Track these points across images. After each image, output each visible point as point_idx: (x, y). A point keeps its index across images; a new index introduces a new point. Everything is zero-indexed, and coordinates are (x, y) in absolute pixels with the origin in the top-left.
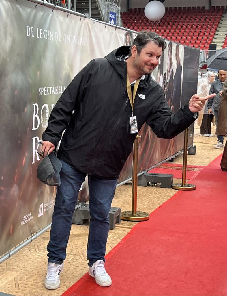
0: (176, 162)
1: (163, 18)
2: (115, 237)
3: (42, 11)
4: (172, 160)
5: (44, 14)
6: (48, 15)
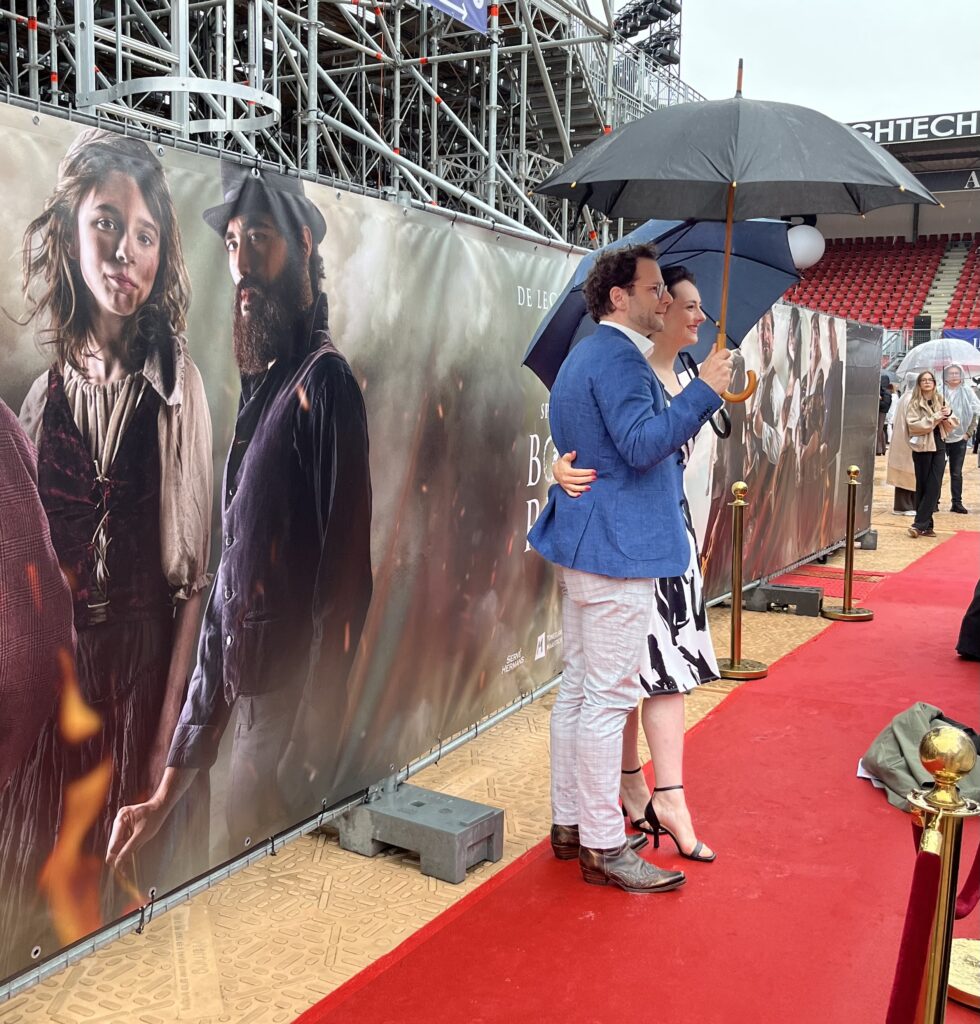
0: (832, 562)
3: (547, 256)
4: (824, 560)
5: (551, 262)
6: (559, 264)
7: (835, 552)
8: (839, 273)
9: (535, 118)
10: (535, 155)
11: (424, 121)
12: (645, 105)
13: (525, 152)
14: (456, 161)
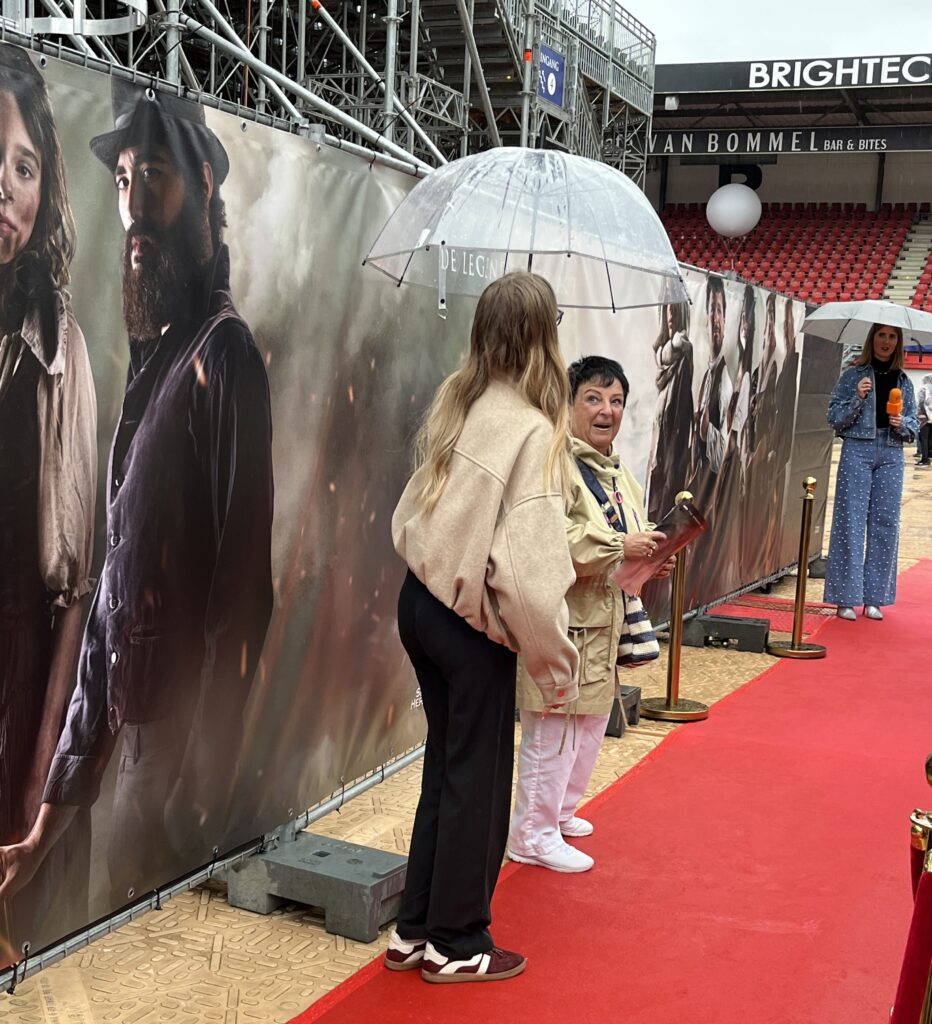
0: (776, 593)
1: (754, 231)
4: (767, 589)
7: (781, 581)
8: (787, 246)
10: (428, 79)
12: (562, 24)
13: (417, 76)
14: (329, 83)
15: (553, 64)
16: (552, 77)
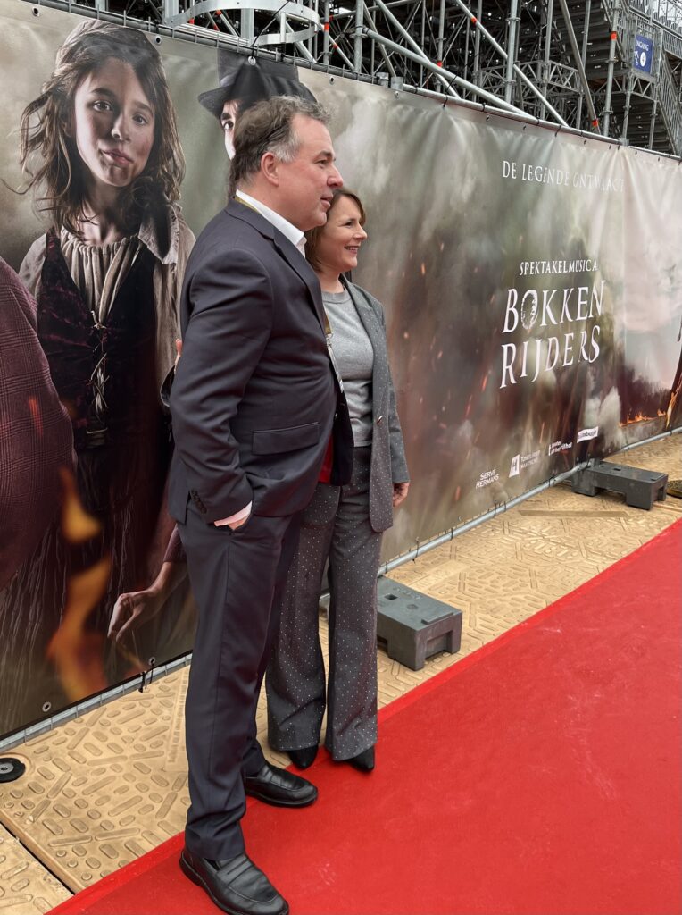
2: (651, 525)
3: (535, 135)
5: (539, 139)
6: (547, 141)
9: (560, 35)
10: (557, 64)
11: (470, 42)
12: (653, 21)
13: (549, 62)
15: (645, 47)
16: (643, 54)
